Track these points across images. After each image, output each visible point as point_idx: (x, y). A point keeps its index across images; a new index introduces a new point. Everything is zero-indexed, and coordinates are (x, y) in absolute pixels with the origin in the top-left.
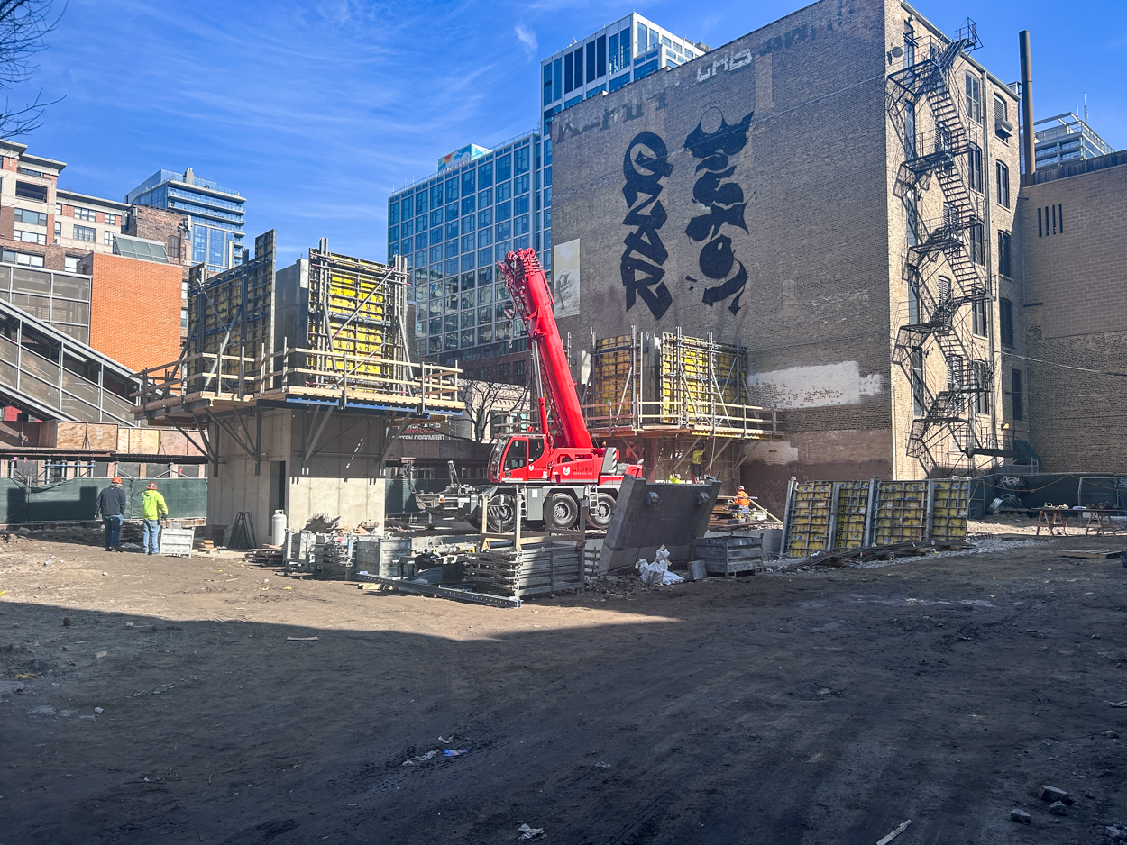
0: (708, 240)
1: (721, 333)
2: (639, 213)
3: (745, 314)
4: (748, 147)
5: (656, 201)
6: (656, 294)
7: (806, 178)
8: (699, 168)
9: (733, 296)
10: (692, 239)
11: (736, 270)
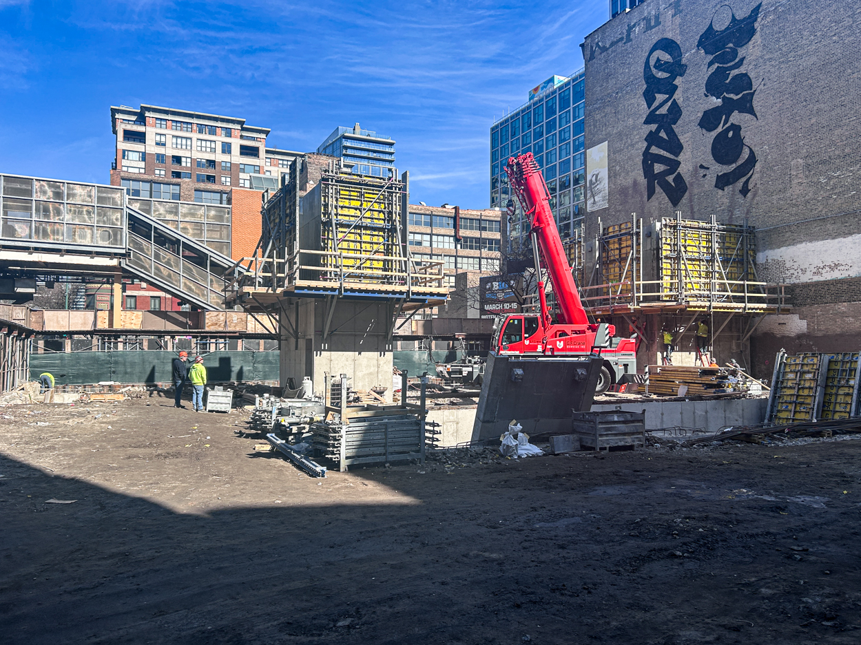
0: (720, 129)
1: (732, 214)
2: (657, 113)
3: (755, 195)
4: (757, 37)
5: (672, 100)
6: (673, 184)
7: (814, 59)
8: (710, 64)
9: (744, 179)
10: (704, 131)
11: (745, 154)
